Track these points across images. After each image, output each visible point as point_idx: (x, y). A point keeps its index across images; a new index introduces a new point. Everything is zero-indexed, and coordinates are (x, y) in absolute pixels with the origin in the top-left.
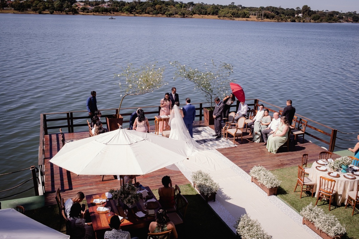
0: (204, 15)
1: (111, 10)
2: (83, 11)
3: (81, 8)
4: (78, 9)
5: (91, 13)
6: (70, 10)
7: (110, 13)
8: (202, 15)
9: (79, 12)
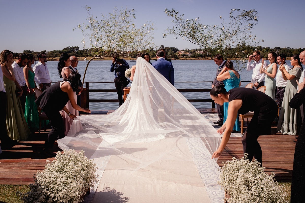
0: (289, 57)
1: (205, 55)
2: (183, 57)
3: (181, 55)
4: (179, 56)
5: (189, 59)
6: (172, 56)
7: (205, 58)
8: (288, 57)
9: (180, 58)
